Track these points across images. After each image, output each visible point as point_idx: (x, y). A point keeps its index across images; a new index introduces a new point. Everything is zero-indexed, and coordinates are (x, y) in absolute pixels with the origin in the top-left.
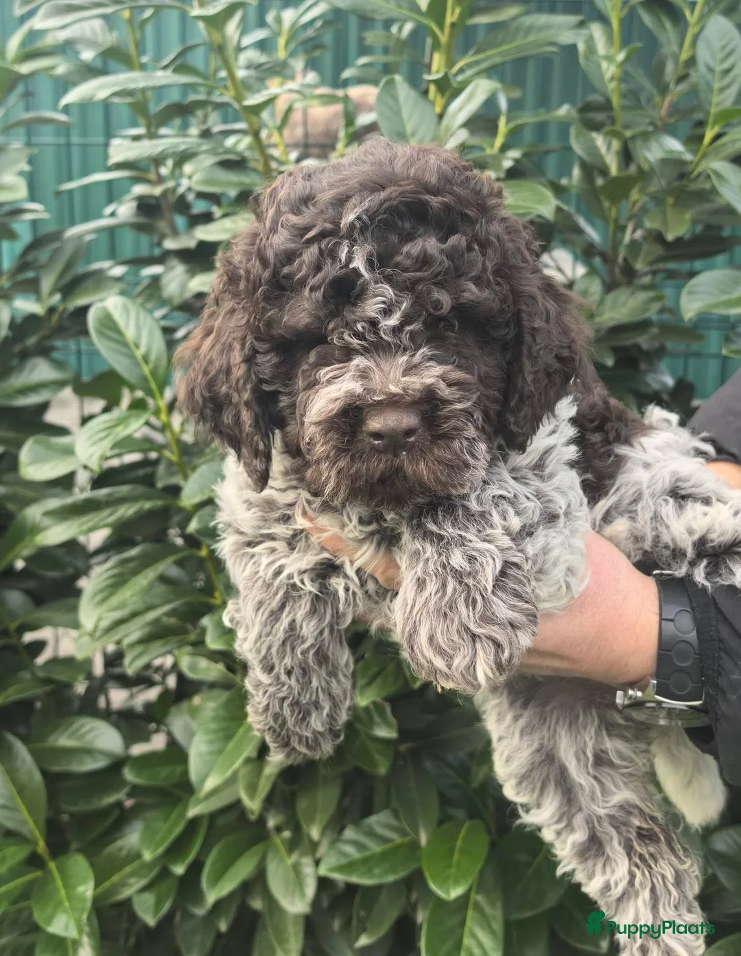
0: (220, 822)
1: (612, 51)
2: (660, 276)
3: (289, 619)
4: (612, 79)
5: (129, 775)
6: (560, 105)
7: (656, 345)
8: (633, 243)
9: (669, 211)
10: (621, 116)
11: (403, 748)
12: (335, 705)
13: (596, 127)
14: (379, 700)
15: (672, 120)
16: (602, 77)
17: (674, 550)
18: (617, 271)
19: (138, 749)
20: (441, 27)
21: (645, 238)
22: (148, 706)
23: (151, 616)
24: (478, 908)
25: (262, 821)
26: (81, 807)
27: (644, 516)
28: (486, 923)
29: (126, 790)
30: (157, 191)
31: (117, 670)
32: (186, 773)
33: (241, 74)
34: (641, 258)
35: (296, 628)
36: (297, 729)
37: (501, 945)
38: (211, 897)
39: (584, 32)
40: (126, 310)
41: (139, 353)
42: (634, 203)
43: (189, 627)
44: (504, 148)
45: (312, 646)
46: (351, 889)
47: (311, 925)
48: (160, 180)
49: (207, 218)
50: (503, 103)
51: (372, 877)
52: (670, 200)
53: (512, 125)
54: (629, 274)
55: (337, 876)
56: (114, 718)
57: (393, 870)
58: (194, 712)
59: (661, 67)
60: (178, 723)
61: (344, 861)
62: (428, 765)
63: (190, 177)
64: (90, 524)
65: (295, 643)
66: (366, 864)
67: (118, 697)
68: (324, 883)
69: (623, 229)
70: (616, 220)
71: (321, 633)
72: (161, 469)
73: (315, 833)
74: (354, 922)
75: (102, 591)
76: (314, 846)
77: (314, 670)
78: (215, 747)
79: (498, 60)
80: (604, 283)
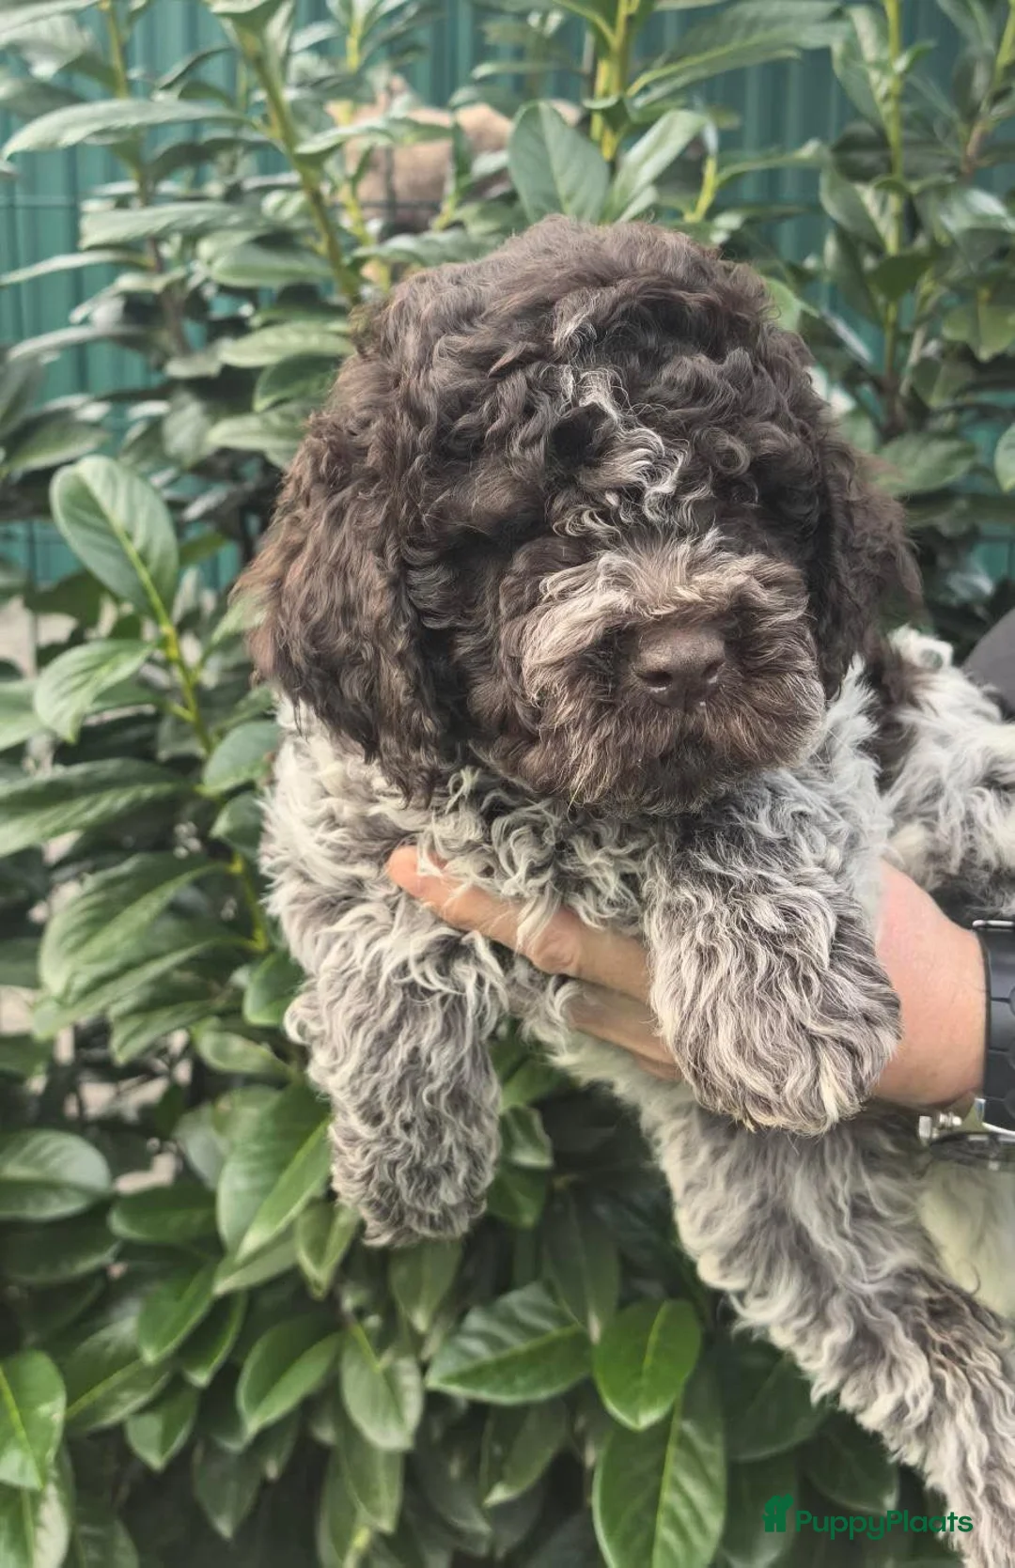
0: (266, 1301)
1: (886, 54)
2: (967, 416)
3: (409, 1046)
4: (887, 97)
5: (118, 1224)
6: (802, 142)
7: (964, 527)
8: (925, 363)
9: (984, 312)
10: (902, 159)
11: (560, 1183)
12: (476, 1162)
13: (864, 176)
14: (521, 1105)
15: (985, 163)
16: (869, 93)
17: (997, 872)
18: (899, 406)
19: (131, 1183)
20: (611, 20)
21: (943, 354)
22: (146, 1110)
23: (154, 969)
24: (684, 1442)
25: (333, 1299)
26: (41, 1277)
27: (950, 822)
28: (697, 1465)
29: (113, 1249)
30: (158, 284)
31: (97, 1053)
32: (212, 1220)
33: (289, 95)
34: (938, 388)
35: (420, 1059)
36: (418, 1204)
37: (723, 1503)
38: (253, 1424)
39: (842, 27)
40: (111, 480)
41: (133, 549)
42: (925, 298)
43: (215, 986)
44: (713, 212)
45: (445, 1086)
46: (479, 1410)
47: (414, 1468)
48: (162, 266)
49: (237, 327)
50: (711, 139)
51: (513, 1391)
52: (984, 294)
53: (726, 173)
54: (919, 413)
55: (458, 1391)
56: (93, 1131)
57: (547, 1380)
58: (221, 1125)
59: (966, 78)
60: (197, 1140)
61: (466, 1365)
62: (602, 1210)
63: (210, 262)
64: (57, 823)
65: (418, 1081)
66: (504, 1369)
67: (97, 1096)
68: (434, 1401)
69: (907, 339)
70: (896, 325)
71: (459, 1066)
72: (165, 729)
73: (420, 1321)
74: (484, 1467)
75: (75, 930)
76: (418, 1341)
77: (447, 1121)
78: (259, 1182)
79: (703, 73)
80: (877, 426)
